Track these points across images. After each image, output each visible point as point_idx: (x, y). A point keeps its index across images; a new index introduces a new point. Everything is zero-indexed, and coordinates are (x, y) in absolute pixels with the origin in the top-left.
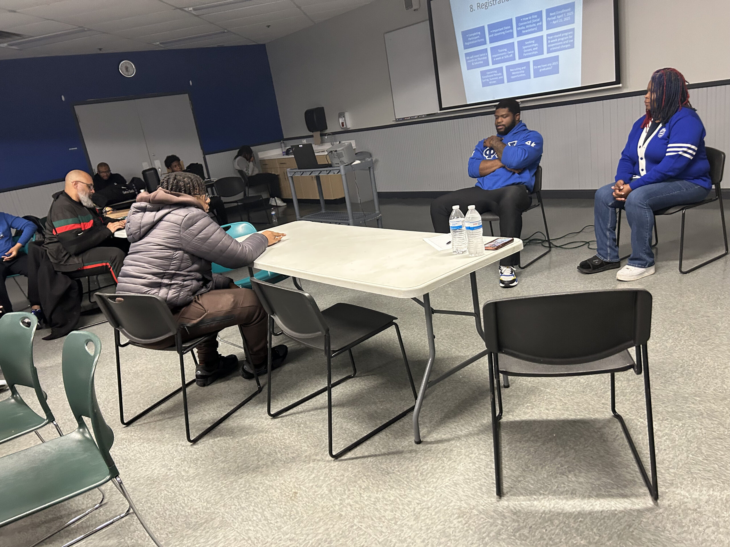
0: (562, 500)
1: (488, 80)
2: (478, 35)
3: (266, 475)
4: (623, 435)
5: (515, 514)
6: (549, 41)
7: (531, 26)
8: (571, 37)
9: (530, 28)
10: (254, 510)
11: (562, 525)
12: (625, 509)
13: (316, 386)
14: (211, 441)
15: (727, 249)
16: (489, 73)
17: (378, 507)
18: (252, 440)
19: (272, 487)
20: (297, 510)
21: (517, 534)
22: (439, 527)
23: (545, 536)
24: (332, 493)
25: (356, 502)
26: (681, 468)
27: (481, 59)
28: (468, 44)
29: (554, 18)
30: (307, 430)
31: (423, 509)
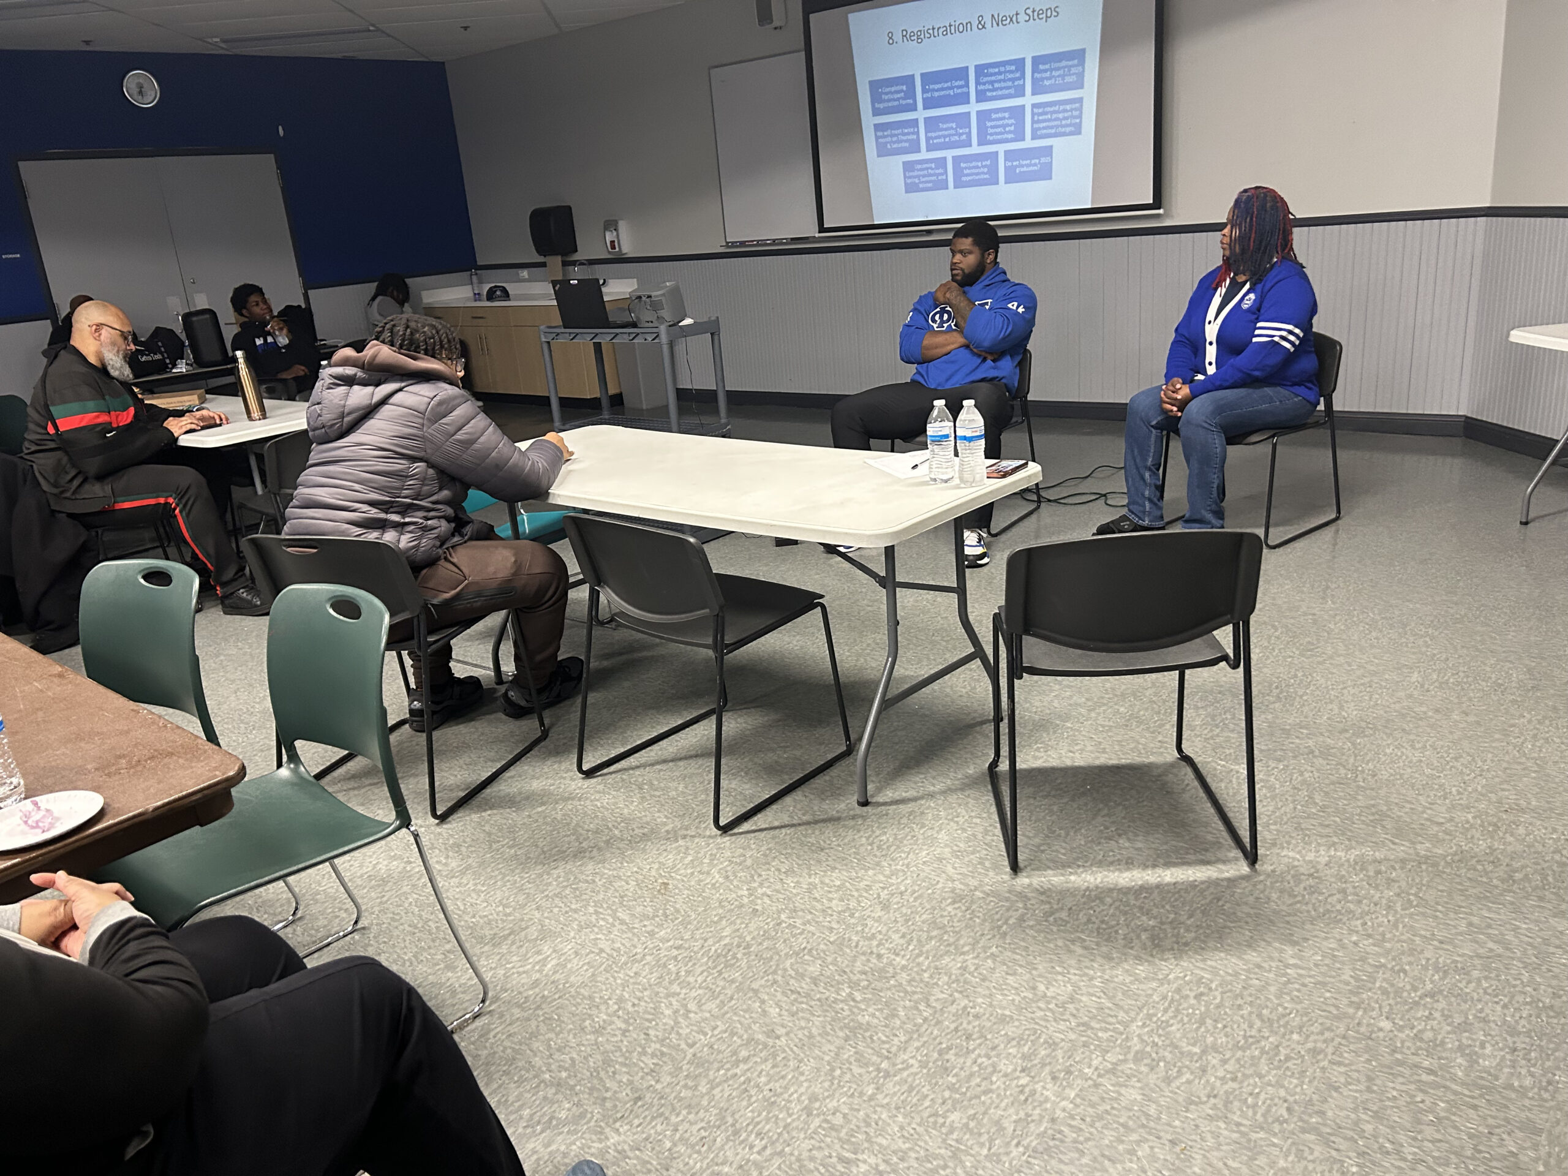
0: (1113, 872)
1: (917, 181)
2: (902, 91)
3: (603, 861)
4: (1196, 783)
5: (1042, 893)
6: (1036, 118)
7: (1003, 85)
8: (1076, 113)
9: (1001, 89)
10: (596, 912)
11: (1117, 904)
12: (1209, 878)
13: (653, 727)
14: (475, 817)
15: (1339, 512)
16: (919, 167)
17: (817, 895)
18: (558, 812)
19: (619, 878)
20: (675, 908)
21: (1051, 919)
22: (924, 917)
23: (1094, 919)
24: (731, 882)
25: (778, 891)
26: (1286, 823)
27: (905, 138)
28: (881, 106)
29: (1048, 74)
30: (657, 793)
31: (893, 895)
